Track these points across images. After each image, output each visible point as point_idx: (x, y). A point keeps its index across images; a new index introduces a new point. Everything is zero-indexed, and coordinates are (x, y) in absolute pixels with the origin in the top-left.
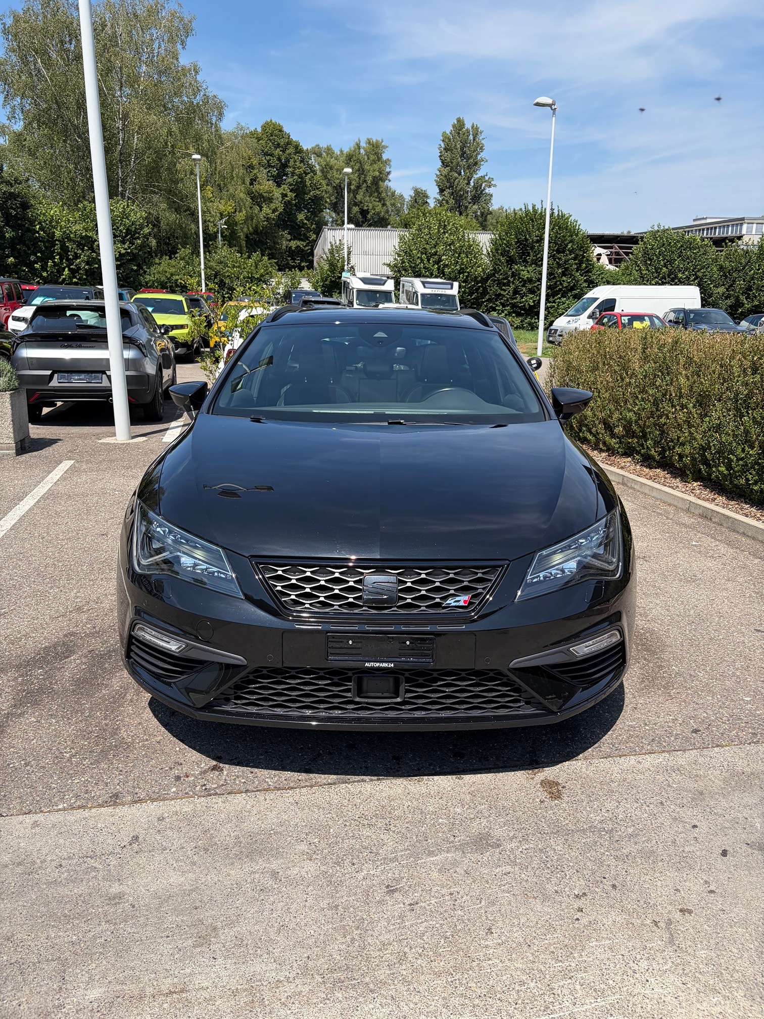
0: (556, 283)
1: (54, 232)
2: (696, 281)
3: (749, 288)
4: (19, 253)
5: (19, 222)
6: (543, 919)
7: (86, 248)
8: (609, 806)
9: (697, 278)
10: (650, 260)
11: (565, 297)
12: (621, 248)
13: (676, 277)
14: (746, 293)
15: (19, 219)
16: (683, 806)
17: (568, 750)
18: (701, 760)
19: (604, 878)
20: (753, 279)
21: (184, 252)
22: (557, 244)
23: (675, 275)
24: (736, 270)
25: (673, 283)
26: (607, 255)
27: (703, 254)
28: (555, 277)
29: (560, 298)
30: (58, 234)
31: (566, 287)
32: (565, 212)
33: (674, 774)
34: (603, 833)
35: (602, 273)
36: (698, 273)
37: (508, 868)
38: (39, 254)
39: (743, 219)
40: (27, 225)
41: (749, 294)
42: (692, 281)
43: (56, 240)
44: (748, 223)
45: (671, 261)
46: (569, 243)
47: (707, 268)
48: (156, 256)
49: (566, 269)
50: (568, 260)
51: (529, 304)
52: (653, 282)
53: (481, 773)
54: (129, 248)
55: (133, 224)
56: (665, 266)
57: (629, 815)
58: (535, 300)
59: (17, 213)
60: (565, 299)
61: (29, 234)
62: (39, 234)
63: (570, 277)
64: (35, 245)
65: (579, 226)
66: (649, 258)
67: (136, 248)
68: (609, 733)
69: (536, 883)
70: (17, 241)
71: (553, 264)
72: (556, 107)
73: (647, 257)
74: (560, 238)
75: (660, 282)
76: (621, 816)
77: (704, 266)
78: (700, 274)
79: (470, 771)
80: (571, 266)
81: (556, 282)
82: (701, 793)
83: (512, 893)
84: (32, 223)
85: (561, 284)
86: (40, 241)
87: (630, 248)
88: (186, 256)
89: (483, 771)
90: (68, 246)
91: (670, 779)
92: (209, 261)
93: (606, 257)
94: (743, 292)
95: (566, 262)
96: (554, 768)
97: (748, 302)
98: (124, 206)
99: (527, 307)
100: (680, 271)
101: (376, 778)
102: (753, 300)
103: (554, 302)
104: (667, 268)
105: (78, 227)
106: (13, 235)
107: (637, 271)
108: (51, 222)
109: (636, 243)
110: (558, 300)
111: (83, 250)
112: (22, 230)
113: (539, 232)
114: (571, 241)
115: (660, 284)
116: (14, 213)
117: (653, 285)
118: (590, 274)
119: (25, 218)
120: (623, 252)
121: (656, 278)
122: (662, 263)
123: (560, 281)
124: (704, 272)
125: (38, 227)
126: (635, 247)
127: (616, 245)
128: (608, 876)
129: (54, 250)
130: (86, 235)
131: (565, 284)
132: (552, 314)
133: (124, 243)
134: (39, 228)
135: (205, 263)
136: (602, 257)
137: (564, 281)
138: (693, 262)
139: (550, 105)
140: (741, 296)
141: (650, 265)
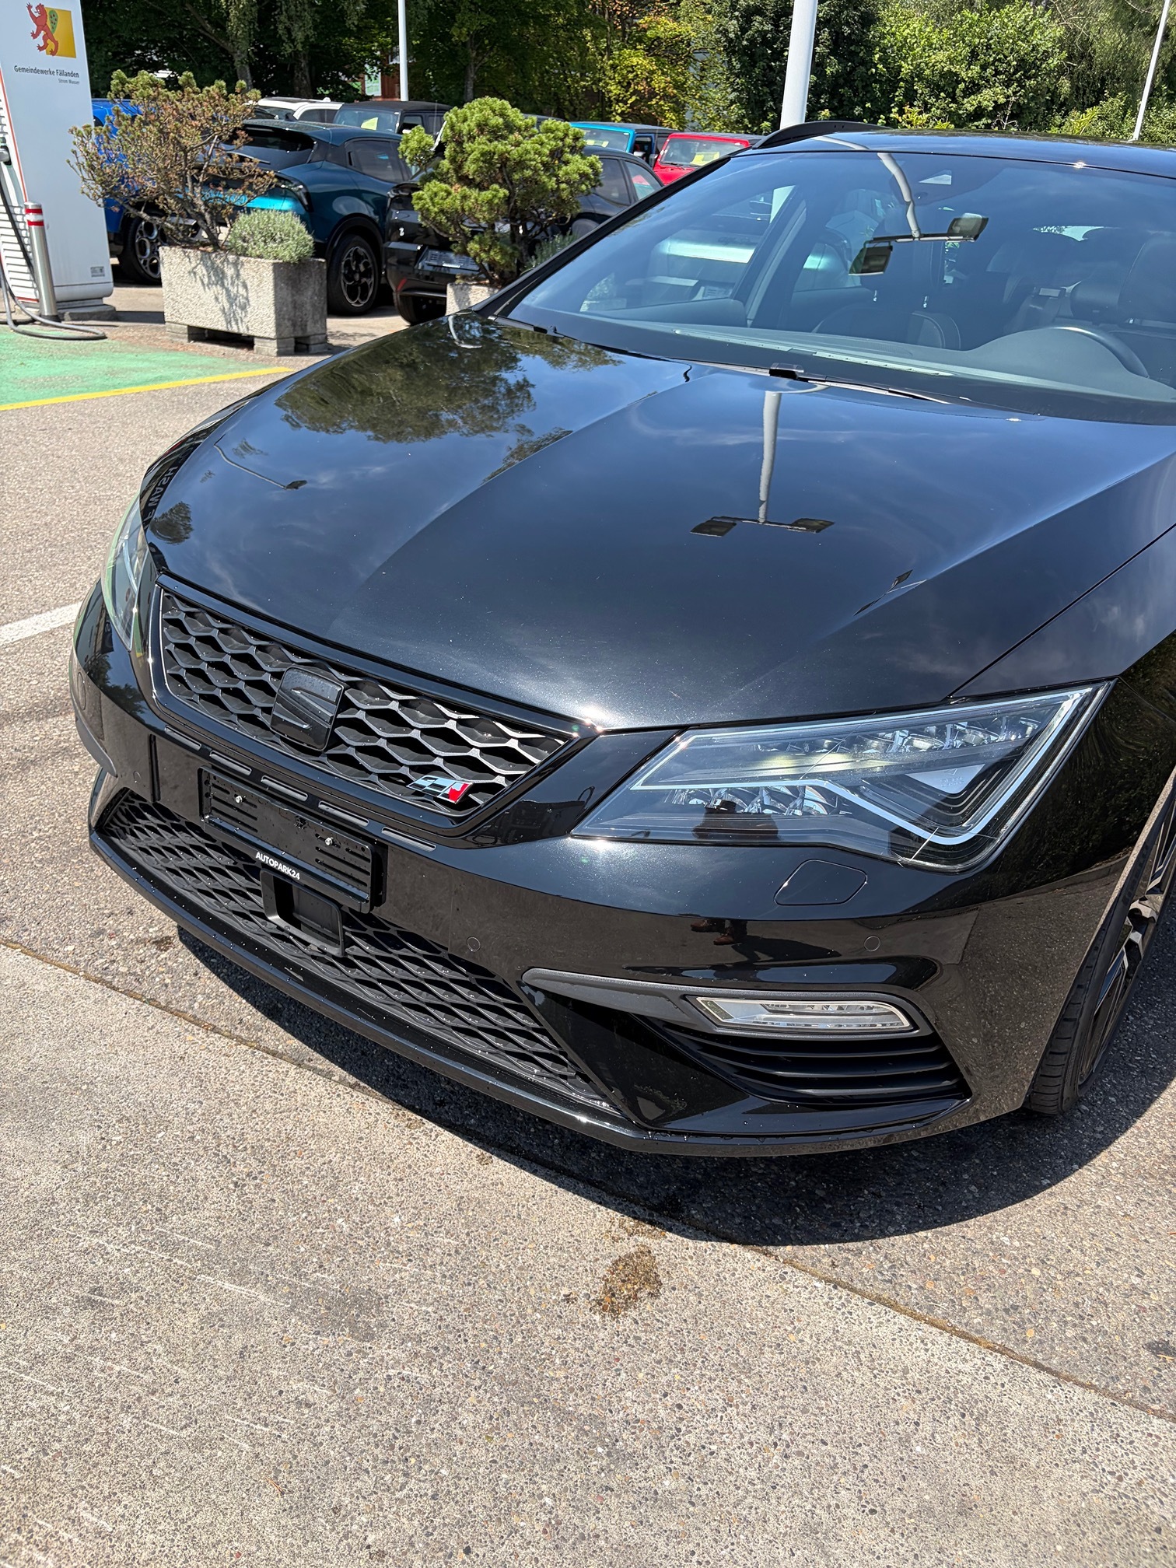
1: (901, 66)
4: (841, 102)
5: (852, 48)
6: (236, 1544)
7: (942, 94)
8: (695, 1397)
15: (853, 42)
16: (873, 1512)
17: (776, 1221)
18: (1079, 1427)
19: (468, 1551)
21: (1113, 104)
30: (906, 68)
33: (955, 1420)
34: (600, 1450)
37: (320, 1394)
38: (868, 105)
40: (861, 54)
43: (902, 80)
48: (1058, 111)
53: (535, 1172)
54: (1015, 93)
55: (1033, 50)
57: (714, 1448)
59: (853, 33)
61: (863, 69)
62: (877, 69)
64: (867, 87)
67: (1025, 95)
68: (922, 1234)
69: (327, 1463)
70: (841, 81)
76: (691, 1438)
79: (526, 1158)
82: (965, 1510)
83: (259, 1449)
84: (870, 48)
86: (876, 82)
88: (1112, 111)
89: (543, 1171)
90: (916, 91)
91: (927, 1428)
92: (1152, 123)
96: (691, 1243)
98: (1027, 17)
101: (352, 1080)
105: (941, 56)
106: (837, 71)
108: (900, 49)
111: (937, 97)
112: (853, 62)
116: (846, 30)
119: (861, 41)
125: (877, 56)
128: (481, 1551)
129: (894, 97)
130: (950, 71)
133: (1008, 87)
134: (879, 59)
135: (1143, 127)
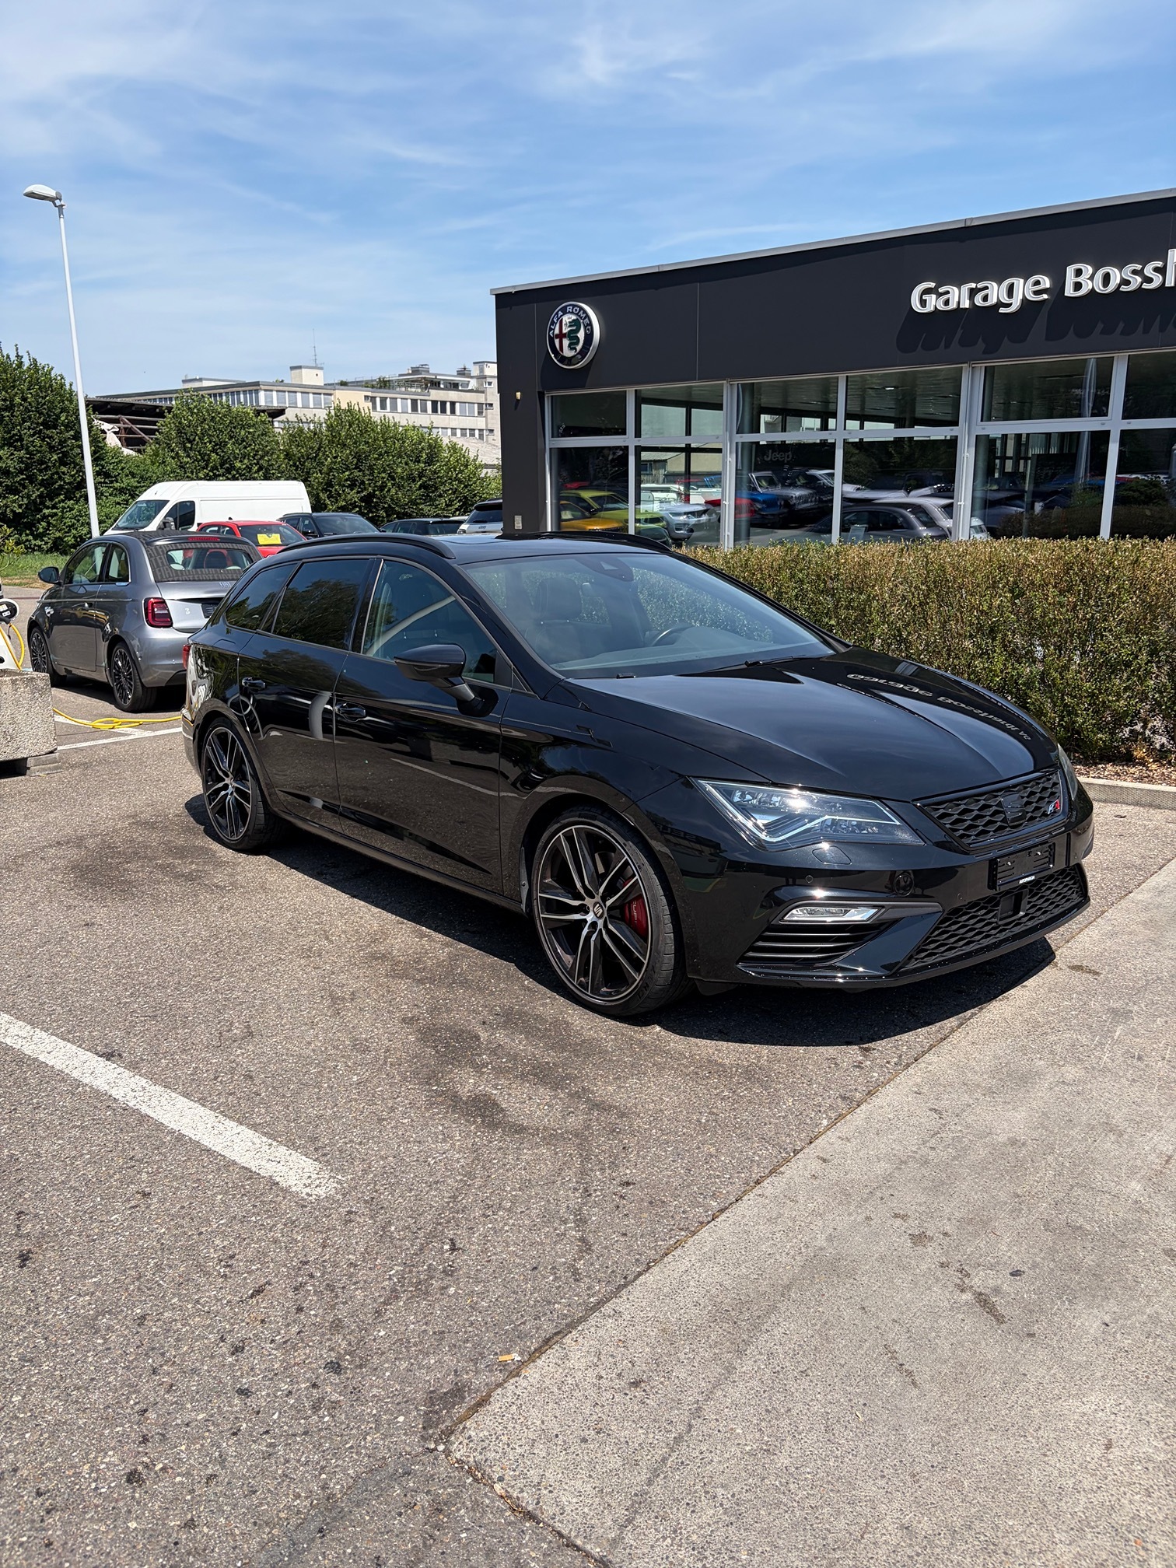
0: (51, 478)
2: (261, 473)
3: (329, 484)
9: (260, 469)
10: (190, 442)
11: (72, 499)
12: (133, 422)
13: (233, 467)
14: (327, 491)
20: (331, 470)
22: (42, 413)
23: (231, 465)
24: (308, 459)
25: (230, 476)
26: (115, 433)
27: (262, 435)
28: (48, 467)
29: (63, 501)
31: (69, 483)
32: (41, 362)
35: (120, 461)
36: (261, 462)
39: (257, 384)
41: (331, 492)
42: (256, 472)
44: (265, 390)
45: (222, 445)
46: (61, 412)
47: (271, 455)
49: (65, 454)
50: (65, 441)
51: (12, 511)
52: (201, 475)
56: (214, 451)
58: (22, 505)
60: (72, 502)
63: (74, 467)
65: (71, 385)
66: (187, 439)
71: (41, 446)
72: (62, 203)
73: (185, 438)
74: (44, 404)
75: (211, 474)
77: (268, 453)
78: (265, 464)
80: (71, 450)
81: (53, 474)
85: (60, 478)
87: (154, 423)
93: (114, 436)
94: (323, 489)
95: (62, 443)
97: (332, 502)
99: (10, 515)
100: (236, 458)
102: (337, 500)
103: (54, 507)
104: (217, 454)
107: (173, 458)
109: (161, 415)
110: (62, 504)
113: (6, 392)
114: (63, 410)
115: (211, 479)
117: (201, 479)
118: (103, 462)
120: (139, 428)
121: (203, 468)
122: (209, 446)
123: (57, 473)
124: (270, 460)
126: (161, 421)
127: (124, 418)
131: (68, 479)
132: (54, 526)
136: (108, 435)
137: (63, 473)
138: (251, 445)
139: (52, 199)
140: (321, 494)
141: (191, 449)
